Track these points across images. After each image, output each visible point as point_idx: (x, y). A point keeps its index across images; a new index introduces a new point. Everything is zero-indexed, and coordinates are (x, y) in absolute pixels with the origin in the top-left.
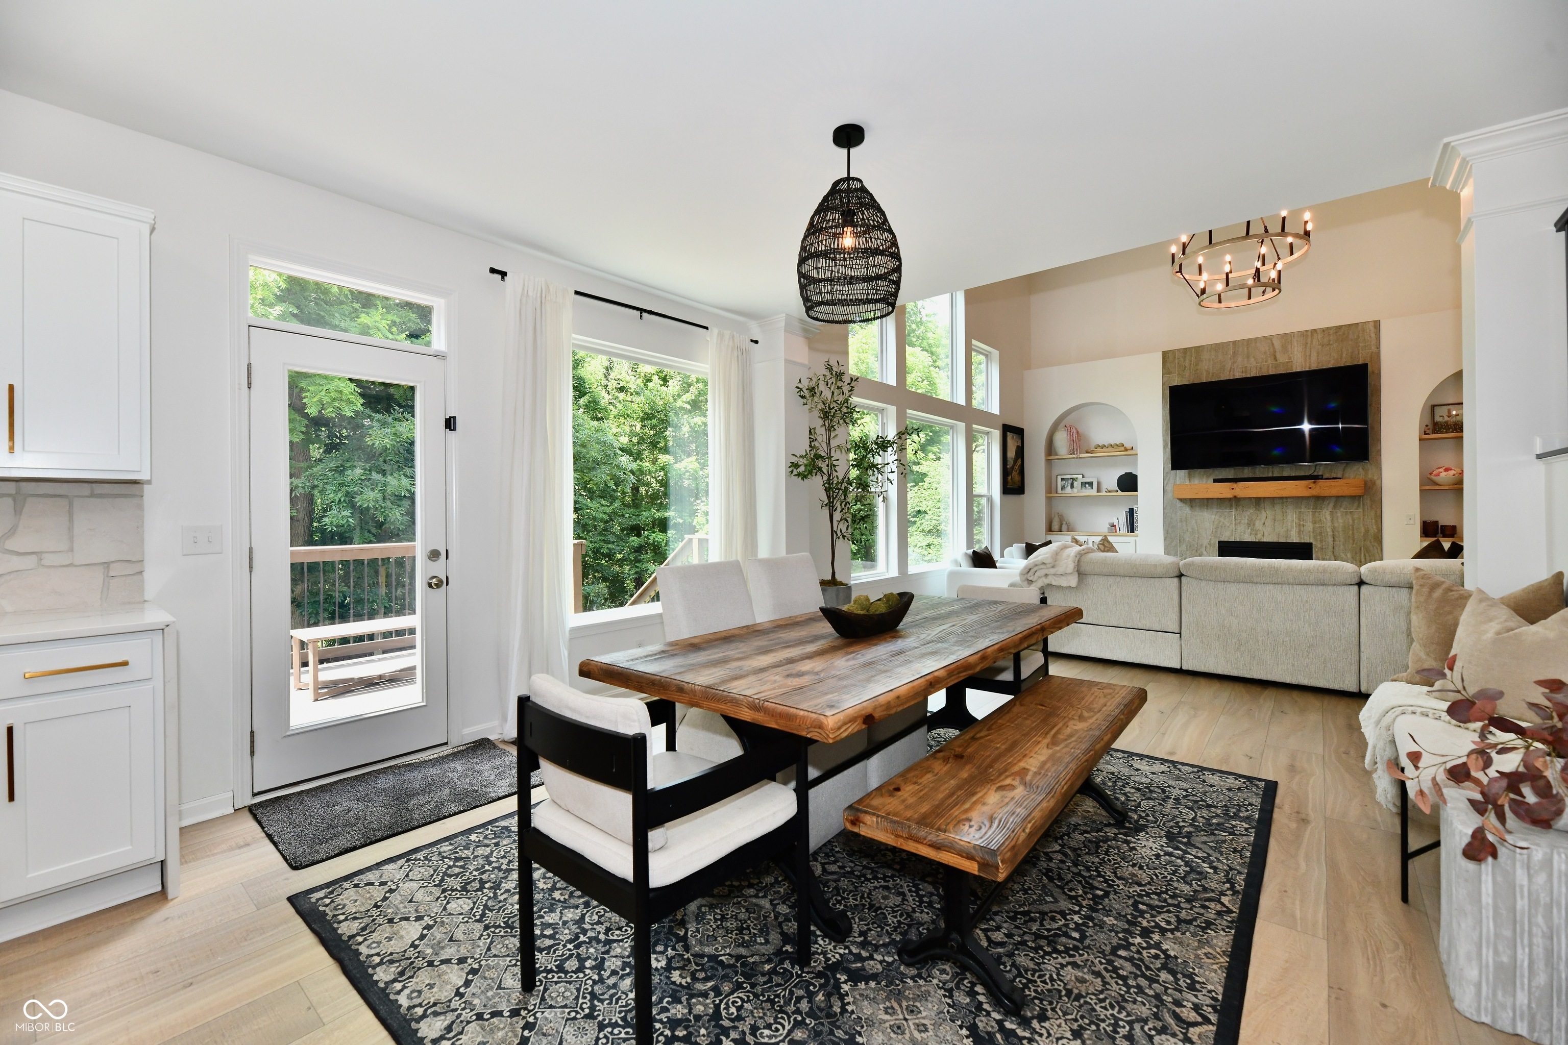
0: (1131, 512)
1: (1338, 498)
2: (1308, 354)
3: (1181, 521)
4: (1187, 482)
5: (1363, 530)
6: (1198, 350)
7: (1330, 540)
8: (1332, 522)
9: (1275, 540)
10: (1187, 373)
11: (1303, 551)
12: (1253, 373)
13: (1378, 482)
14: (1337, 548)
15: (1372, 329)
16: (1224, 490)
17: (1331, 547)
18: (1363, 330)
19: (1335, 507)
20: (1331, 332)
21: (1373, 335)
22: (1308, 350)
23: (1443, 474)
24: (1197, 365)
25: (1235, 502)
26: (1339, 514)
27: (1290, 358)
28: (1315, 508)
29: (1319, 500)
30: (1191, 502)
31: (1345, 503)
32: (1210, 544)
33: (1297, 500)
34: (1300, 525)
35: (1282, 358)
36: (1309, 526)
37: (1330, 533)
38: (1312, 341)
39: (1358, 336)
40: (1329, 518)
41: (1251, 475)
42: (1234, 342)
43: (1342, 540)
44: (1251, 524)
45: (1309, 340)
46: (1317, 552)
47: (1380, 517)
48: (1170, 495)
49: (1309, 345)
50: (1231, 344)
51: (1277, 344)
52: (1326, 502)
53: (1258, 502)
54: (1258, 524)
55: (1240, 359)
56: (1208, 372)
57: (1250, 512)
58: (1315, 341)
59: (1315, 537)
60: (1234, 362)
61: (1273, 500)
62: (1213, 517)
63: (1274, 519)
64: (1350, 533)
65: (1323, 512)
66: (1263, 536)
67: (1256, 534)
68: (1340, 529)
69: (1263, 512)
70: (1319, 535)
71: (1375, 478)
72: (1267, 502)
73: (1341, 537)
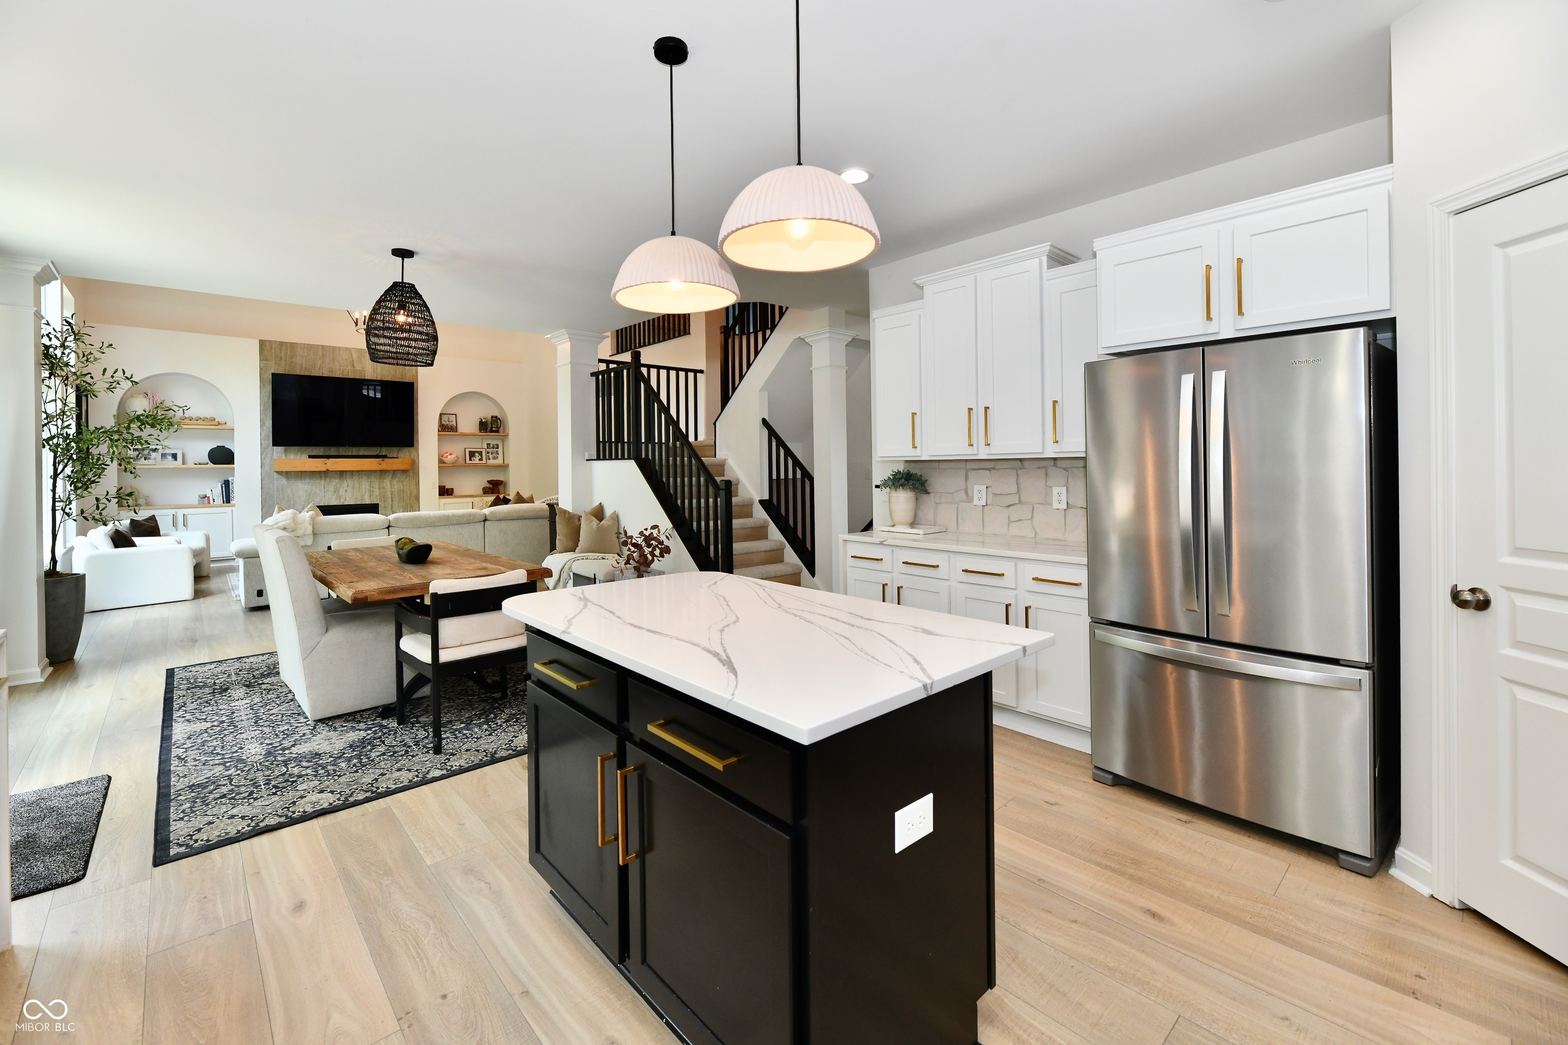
0: (227, 482)
1: (395, 472)
3: (278, 491)
4: (284, 457)
5: (409, 493)
7: (390, 500)
8: (391, 487)
9: (354, 502)
10: (283, 363)
11: (373, 508)
12: (337, 375)
13: (417, 461)
14: (393, 505)
16: (318, 465)
17: (390, 506)
19: (393, 477)
23: (449, 457)
24: (289, 357)
25: (325, 474)
26: (395, 483)
27: (363, 368)
28: (380, 479)
29: (383, 473)
30: (288, 474)
31: (399, 475)
33: (369, 473)
34: (370, 491)
35: (358, 367)
36: (376, 492)
37: (389, 496)
40: (389, 485)
41: (337, 455)
42: (323, 346)
43: (397, 500)
44: (336, 491)
46: (381, 510)
47: (418, 484)
48: (267, 468)
50: (321, 347)
51: (355, 355)
52: (387, 474)
53: (342, 474)
54: (342, 491)
55: (327, 361)
56: (301, 367)
57: (335, 482)
59: (380, 499)
60: (323, 362)
61: (352, 473)
62: (307, 486)
63: (353, 487)
64: (402, 495)
65: (385, 481)
66: (345, 500)
67: (340, 499)
68: (396, 493)
69: (345, 481)
70: (383, 497)
71: (416, 458)
72: (348, 475)
73: (396, 499)
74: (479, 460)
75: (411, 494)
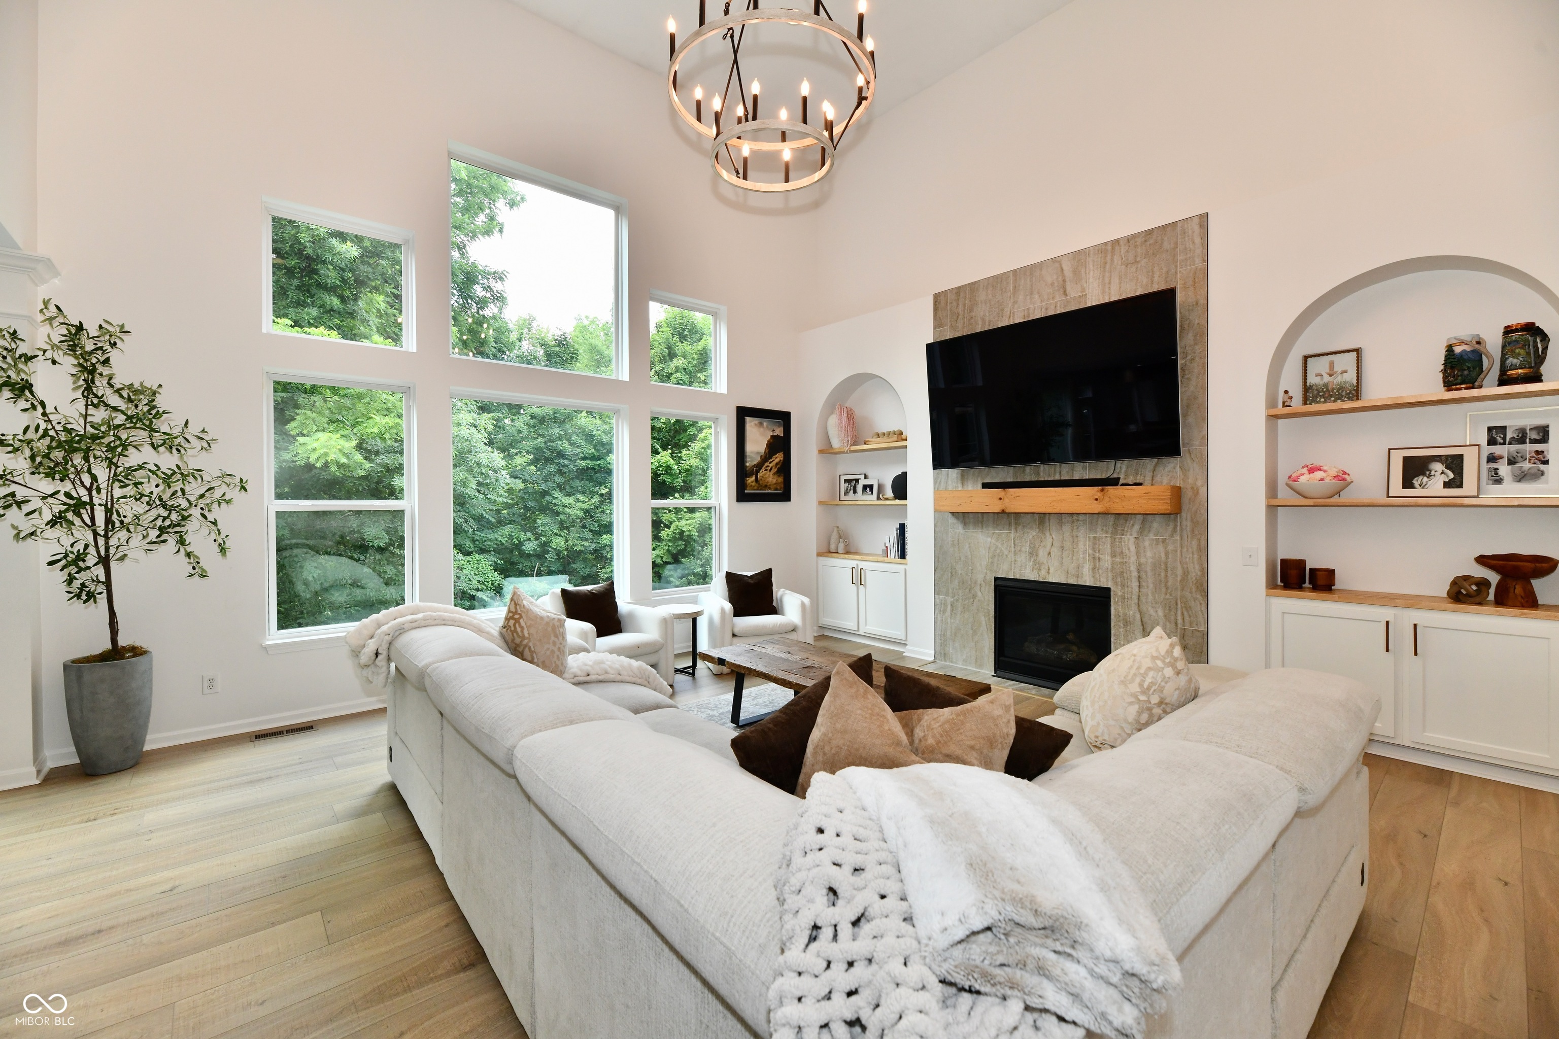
0: (902, 529)
2: (1107, 281)
3: (953, 545)
4: (960, 485)
5: (1179, 571)
6: (973, 287)
7: (1135, 584)
8: (1138, 554)
9: (1063, 581)
10: (960, 325)
11: (1098, 600)
12: (1038, 315)
13: (1203, 491)
14: (1143, 599)
15: (1197, 228)
17: (1135, 597)
18: (1184, 232)
19: (1141, 531)
20: (1139, 240)
21: (1198, 240)
22: (1107, 274)
23: (1312, 475)
24: (971, 310)
25: (1014, 518)
26: (1147, 543)
27: (1083, 290)
28: (1115, 532)
29: (1121, 518)
30: (965, 517)
31: (1155, 525)
32: (985, 580)
34: (1094, 558)
35: (1073, 292)
36: (1107, 561)
37: (1135, 574)
38: (1112, 260)
39: (1176, 244)
40: (1133, 548)
41: (1033, 478)
42: (1015, 270)
43: (1151, 586)
44: (1033, 553)
45: (1109, 257)
46: (1117, 603)
47: (1204, 550)
48: (940, 505)
49: (1108, 266)
50: (1012, 274)
51: (1067, 267)
52: (1133, 523)
54: (1042, 554)
55: (1020, 295)
56: (983, 317)
57: (1032, 534)
58: (1116, 258)
59: (1115, 579)
60: (1012, 301)
61: (1061, 518)
62: (989, 539)
63: (1062, 548)
64: (1163, 574)
65: (1125, 538)
66: (1048, 573)
67: (1040, 570)
68: (1149, 568)
69: (1048, 534)
70: (1120, 573)
71: (1199, 483)
72: (1053, 521)
73: (1149, 581)
74: (1447, 485)
75: (1186, 573)
